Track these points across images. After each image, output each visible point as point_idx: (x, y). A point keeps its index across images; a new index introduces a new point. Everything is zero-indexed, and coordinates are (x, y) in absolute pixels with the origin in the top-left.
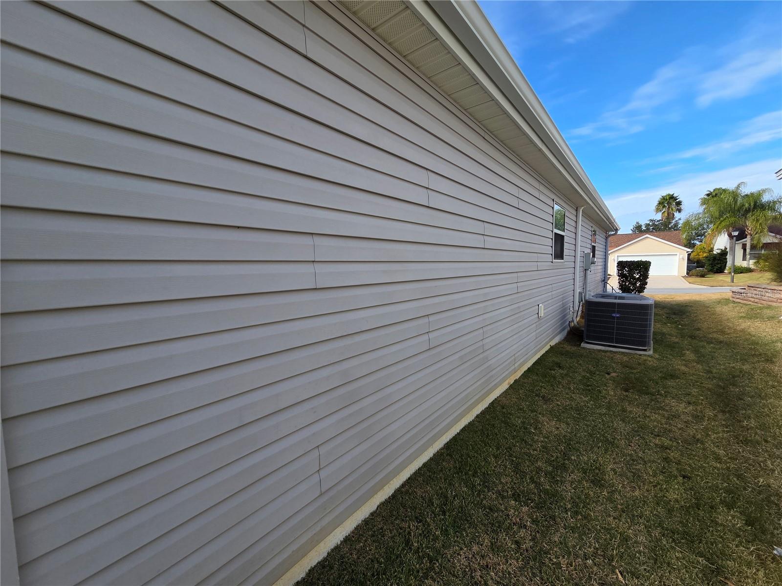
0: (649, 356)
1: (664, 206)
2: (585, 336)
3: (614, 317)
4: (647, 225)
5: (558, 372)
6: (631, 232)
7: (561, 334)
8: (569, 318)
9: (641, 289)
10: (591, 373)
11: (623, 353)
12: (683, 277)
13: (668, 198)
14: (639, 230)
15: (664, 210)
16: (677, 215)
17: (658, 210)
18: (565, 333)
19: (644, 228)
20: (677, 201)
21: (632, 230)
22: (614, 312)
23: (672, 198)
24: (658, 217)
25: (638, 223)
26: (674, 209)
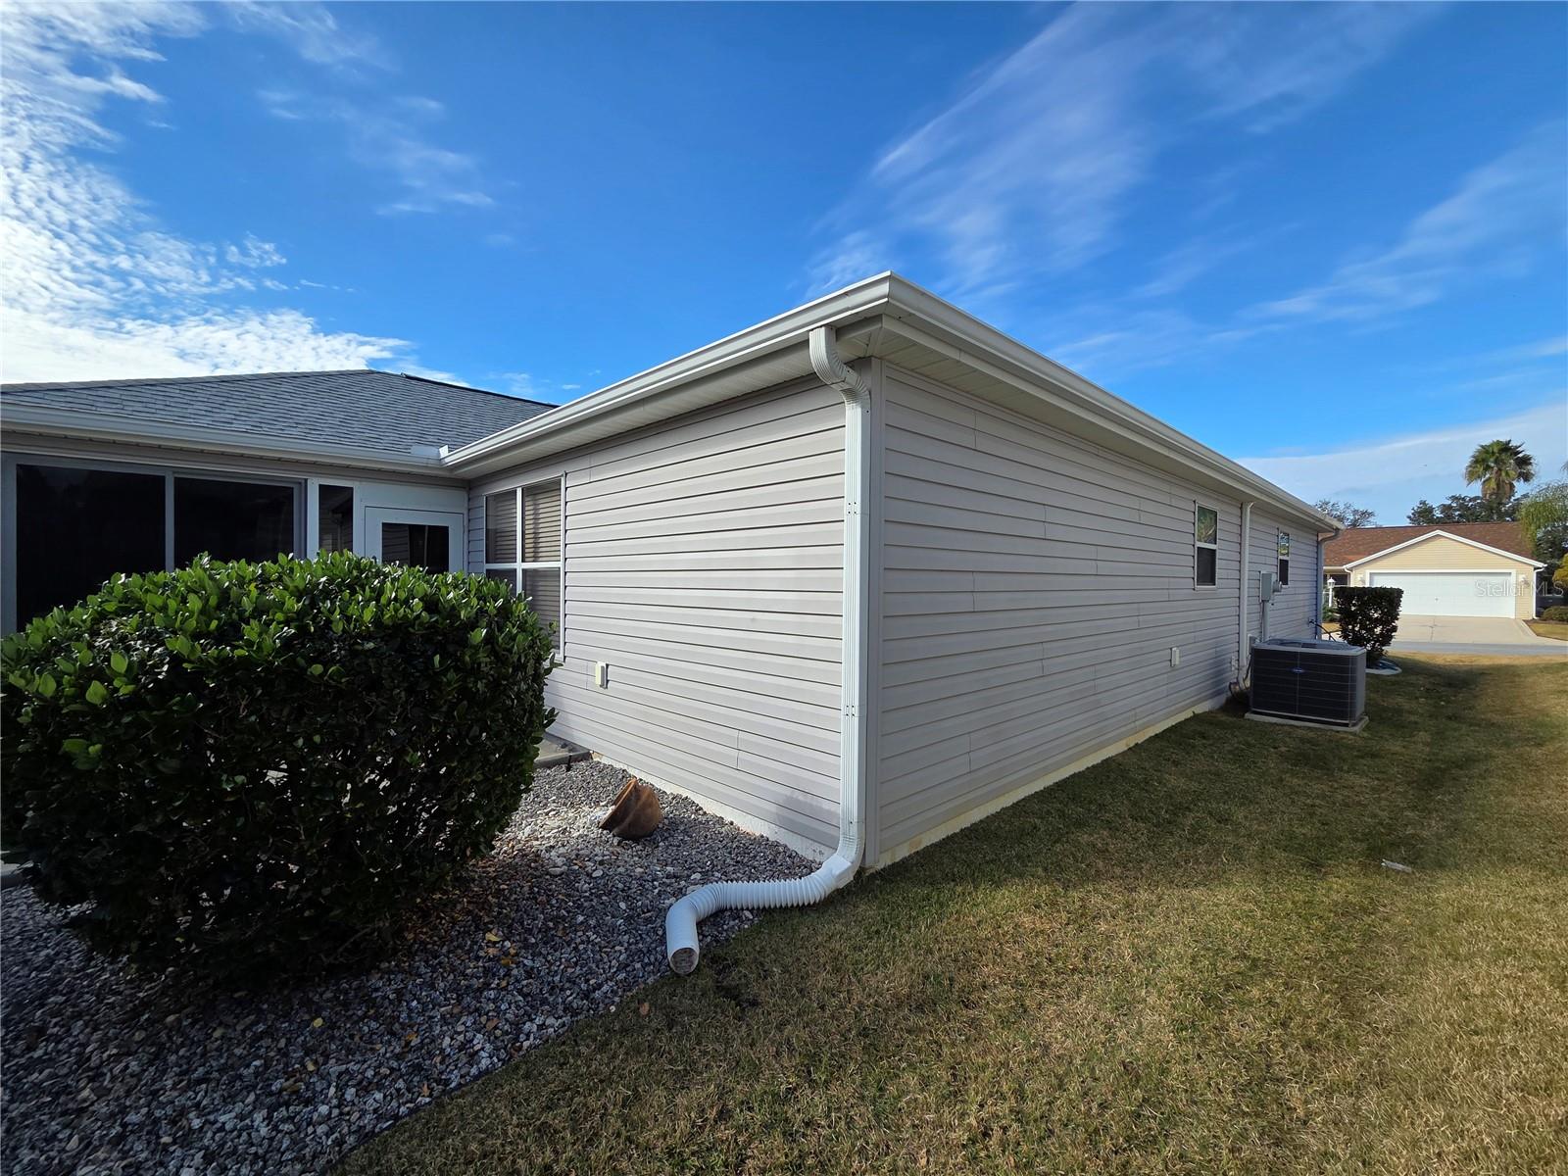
0: (1351, 733)
1: (1488, 468)
2: (1251, 703)
3: (1295, 674)
4: (1446, 508)
5: (1199, 742)
6: (1407, 523)
7: (1216, 699)
8: (1231, 676)
9: (1386, 639)
10: (1249, 745)
11: (1309, 728)
12: (1526, 622)
13: (1496, 450)
14: (1424, 518)
15: (1488, 476)
16: (1521, 488)
17: (1472, 475)
18: (1222, 699)
19: (1438, 514)
20: (1520, 455)
21: (1409, 517)
22: (1296, 666)
23: (1506, 449)
24: (1475, 490)
25: (1423, 503)
26: (1512, 473)
